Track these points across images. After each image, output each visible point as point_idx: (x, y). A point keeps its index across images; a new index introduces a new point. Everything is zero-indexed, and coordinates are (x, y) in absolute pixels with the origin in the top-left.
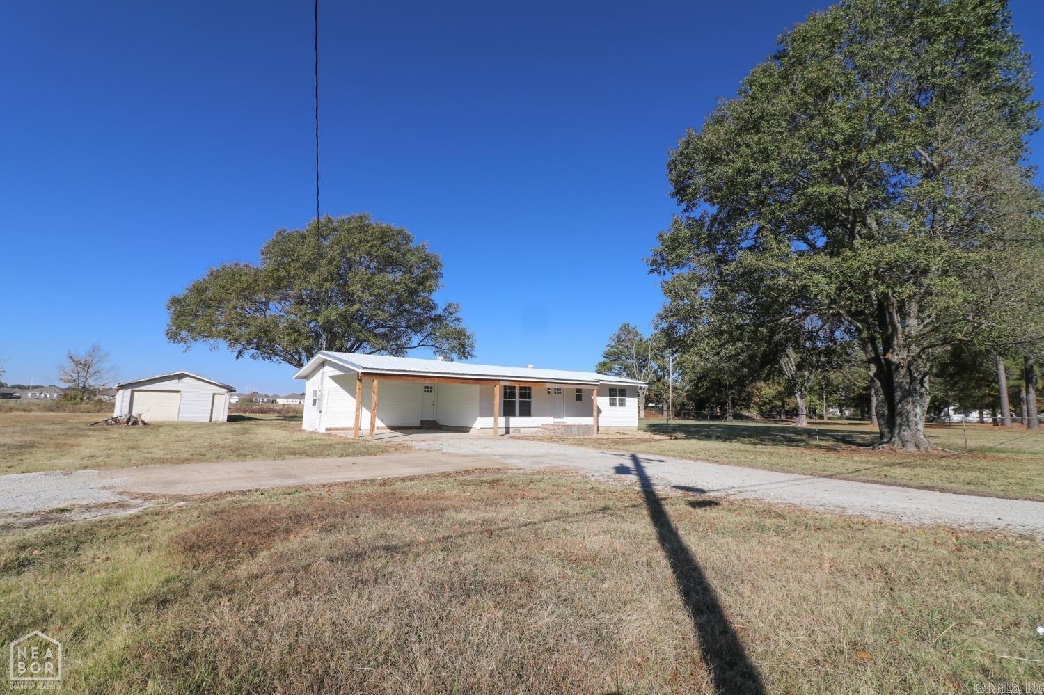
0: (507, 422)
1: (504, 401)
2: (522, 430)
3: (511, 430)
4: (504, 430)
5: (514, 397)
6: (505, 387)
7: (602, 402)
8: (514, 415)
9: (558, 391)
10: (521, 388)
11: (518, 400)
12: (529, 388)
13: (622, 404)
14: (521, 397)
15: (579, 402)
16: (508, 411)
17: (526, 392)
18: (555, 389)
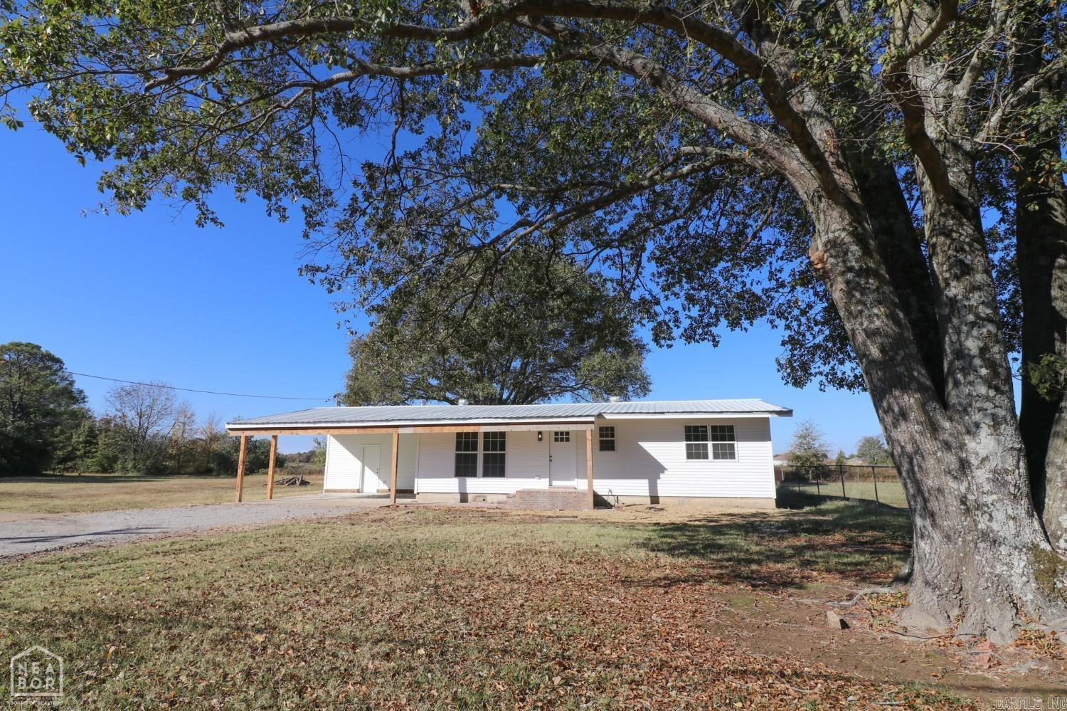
0: (463, 485)
1: (457, 455)
2: (489, 498)
3: (470, 498)
4: (458, 497)
5: (475, 448)
6: (459, 435)
7: (670, 453)
8: (474, 474)
9: (562, 437)
10: (486, 435)
11: (480, 453)
12: (503, 434)
13: (728, 454)
14: (486, 448)
15: (607, 454)
16: (464, 468)
17: (496, 442)
18: (556, 433)
